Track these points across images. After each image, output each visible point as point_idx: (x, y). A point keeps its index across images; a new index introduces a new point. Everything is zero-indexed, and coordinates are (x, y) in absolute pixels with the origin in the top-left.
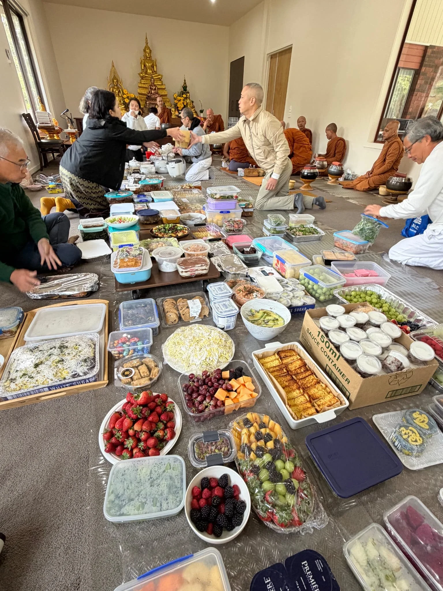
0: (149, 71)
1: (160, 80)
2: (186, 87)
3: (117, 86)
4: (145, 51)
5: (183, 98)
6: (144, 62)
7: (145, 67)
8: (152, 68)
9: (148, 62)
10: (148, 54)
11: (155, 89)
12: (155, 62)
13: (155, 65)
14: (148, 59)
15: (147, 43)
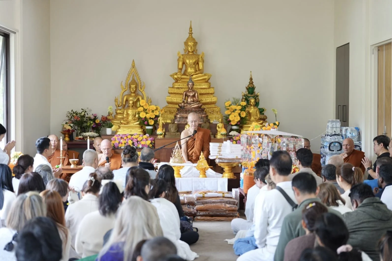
0: (190, 70)
1: (207, 82)
2: (253, 88)
3: (134, 93)
4: (186, 44)
5: (240, 107)
6: (183, 59)
7: (184, 65)
8: (196, 66)
9: (189, 59)
10: (191, 48)
11: (194, 96)
12: (201, 57)
13: (201, 62)
14: (190, 53)
15: (191, 33)
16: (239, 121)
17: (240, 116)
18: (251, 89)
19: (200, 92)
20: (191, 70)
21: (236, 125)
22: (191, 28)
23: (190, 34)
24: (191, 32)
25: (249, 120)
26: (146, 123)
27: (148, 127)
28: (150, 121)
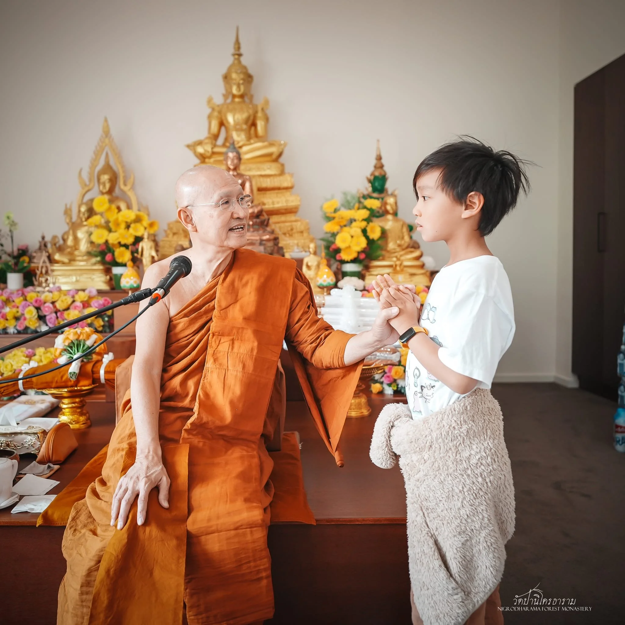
0: (234, 138)
1: (276, 161)
4: (227, 77)
5: (364, 213)
6: (219, 113)
7: (223, 129)
8: (251, 128)
9: (233, 111)
10: (237, 86)
12: (263, 109)
13: (261, 120)
14: (236, 100)
15: (238, 55)
16: (365, 249)
17: (367, 237)
18: (378, 182)
19: (259, 185)
20: (238, 136)
21: (354, 261)
24: (239, 51)
26: (108, 257)
27: (116, 270)
28: (118, 251)
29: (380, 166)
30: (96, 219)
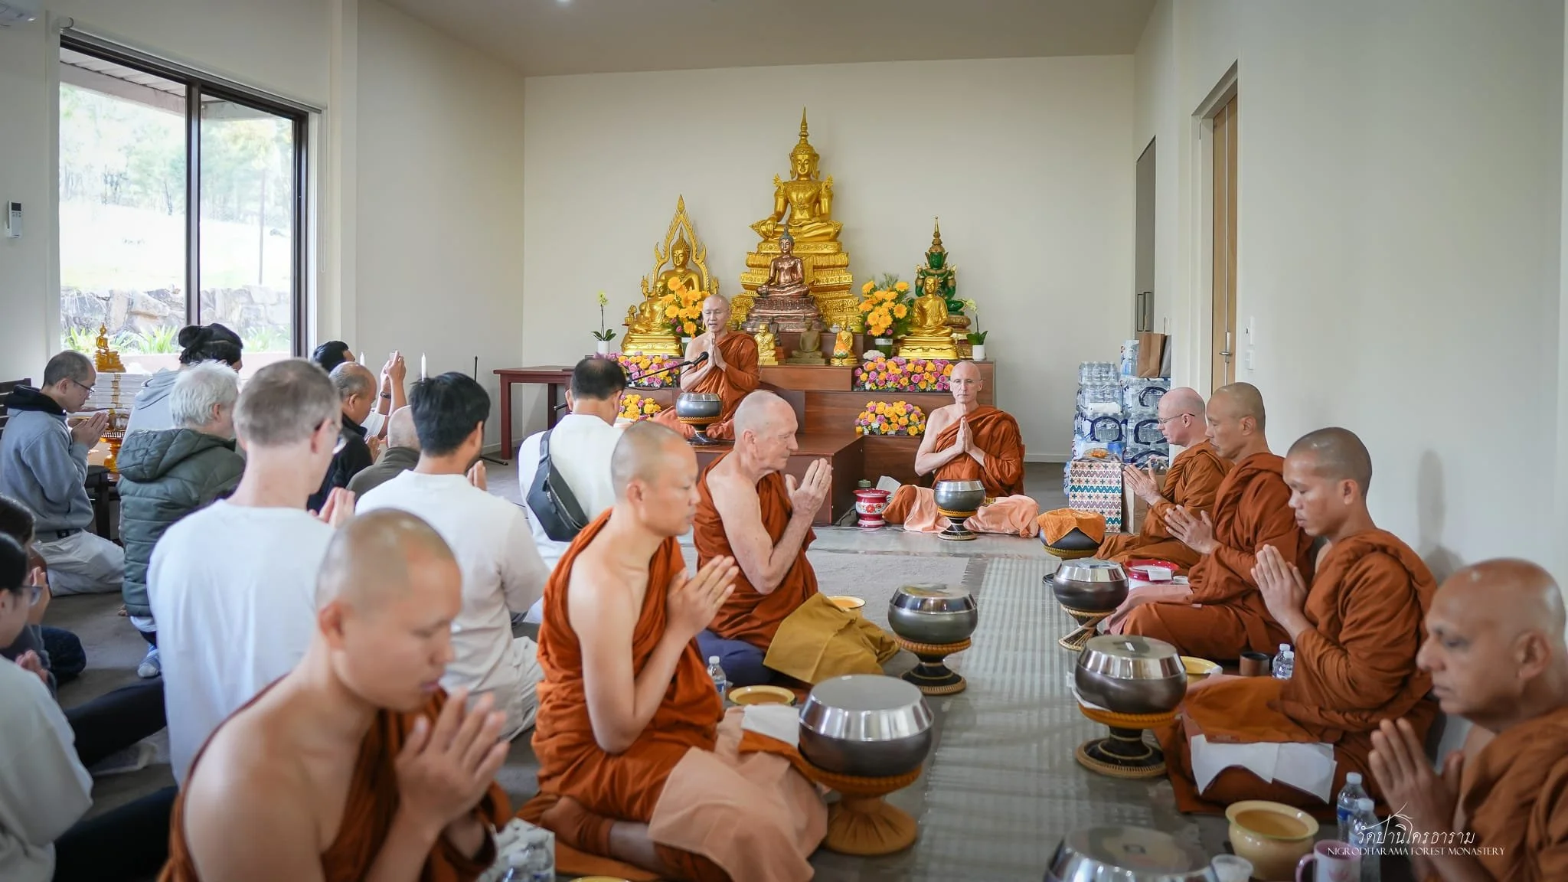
0: (798, 216)
1: (834, 240)
3: (682, 266)
4: (793, 157)
5: (893, 295)
6: (785, 190)
7: (788, 205)
8: (814, 206)
9: (798, 190)
10: (803, 166)
11: (793, 269)
12: (826, 186)
13: (825, 197)
14: (802, 179)
15: (804, 135)
16: (891, 326)
17: (893, 316)
18: (937, 259)
20: (802, 214)
21: (883, 336)
22: (804, 123)
23: (802, 136)
24: (806, 132)
25: (920, 327)
26: (678, 329)
27: (684, 340)
28: (686, 324)
29: (937, 242)
30: (670, 297)
